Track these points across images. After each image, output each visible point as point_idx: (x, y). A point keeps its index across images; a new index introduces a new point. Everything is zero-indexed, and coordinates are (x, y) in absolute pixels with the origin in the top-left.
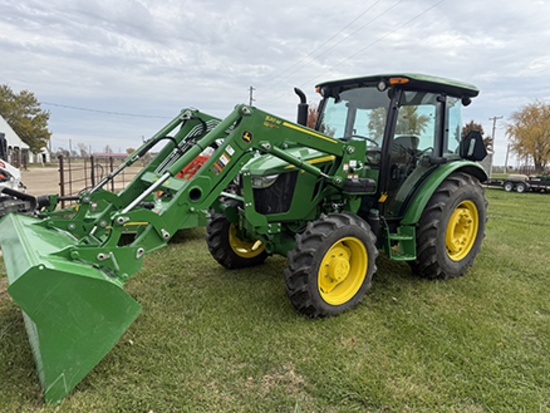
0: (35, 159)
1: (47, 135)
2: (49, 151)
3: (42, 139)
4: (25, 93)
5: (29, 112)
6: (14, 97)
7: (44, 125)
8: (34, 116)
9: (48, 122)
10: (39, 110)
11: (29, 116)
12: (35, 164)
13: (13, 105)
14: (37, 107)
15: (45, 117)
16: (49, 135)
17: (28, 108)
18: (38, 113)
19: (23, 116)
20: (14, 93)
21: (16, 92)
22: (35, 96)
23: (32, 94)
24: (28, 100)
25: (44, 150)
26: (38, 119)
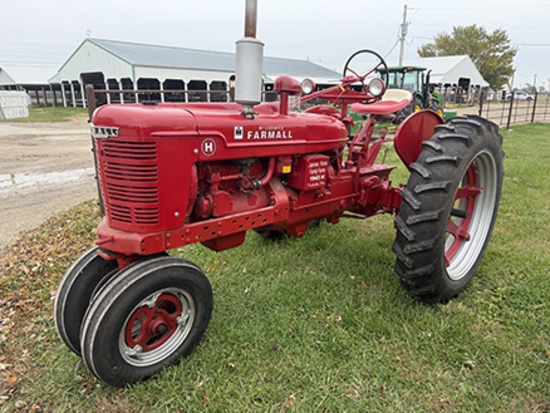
0: (495, 96)
1: (510, 72)
2: (510, 88)
3: (505, 76)
4: (498, 31)
5: (497, 50)
6: (488, 37)
7: (510, 62)
8: (502, 54)
9: (514, 58)
10: (507, 47)
11: (497, 54)
12: (494, 101)
13: (485, 46)
14: (506, 45)
15: (512, 54)
16: (513, 72)
17: (497, 46)
18: (506, 51)
19: (492, 54)
20: (487, 33)
21: (489, 33)
22: (506, 34)
23: (504, 32)
24: (499, 38)
25: (505, 87)
26: (505, 56)
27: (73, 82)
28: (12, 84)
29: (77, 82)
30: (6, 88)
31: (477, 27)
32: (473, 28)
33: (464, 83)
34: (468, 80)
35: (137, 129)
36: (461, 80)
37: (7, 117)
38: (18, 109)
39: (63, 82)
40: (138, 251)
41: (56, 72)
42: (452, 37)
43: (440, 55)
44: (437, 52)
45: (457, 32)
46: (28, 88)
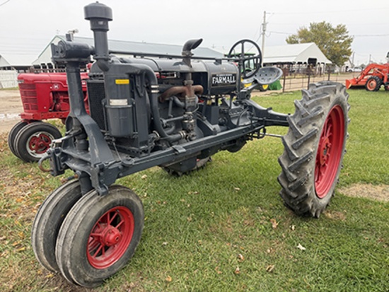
0: (340, 70)
1: (349, 53)
3: (346, 56)
4: (340, 25)
5: (340, 38)
6: (333, 30)
7: (349, 46)
8: (343, 41)
9: (351, 44)
10: (347, 37)
11: (340, 41)
13: (331, 35)
14: (346, 35)
15: (350, 41)
16: (351, 53)
17: (340, 36)
18: (346, 39)
19: (336, 42)
20: (333, 27)
21: (334, 27)
22: (346, 27)
23: (344, 26)
24: (341, 30)
25: (347, 63)
26: (345, 43)
27: (48, 64)
28: (8, 65)
29: (50, 64)
30: (4, 68)
31: (326, 23)
32: (323, 24)
33: (312, 61)
34: (315, 59)
35: (30, 81)
36: (310, 60)
37: (4, 87)
38: (11, 82)
39: (42, 64)
40: (32, 118)
41: (37, 58)
42: (309, 30)
43: (301, 42)
44: (299, 40)
45: (312, 26)
46: (18, 68)
